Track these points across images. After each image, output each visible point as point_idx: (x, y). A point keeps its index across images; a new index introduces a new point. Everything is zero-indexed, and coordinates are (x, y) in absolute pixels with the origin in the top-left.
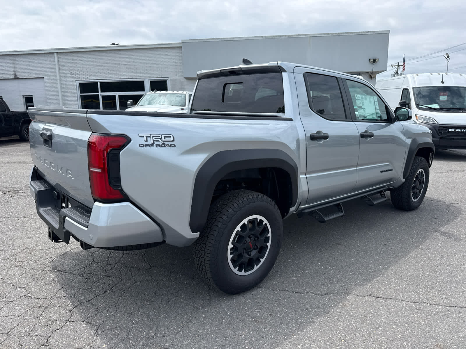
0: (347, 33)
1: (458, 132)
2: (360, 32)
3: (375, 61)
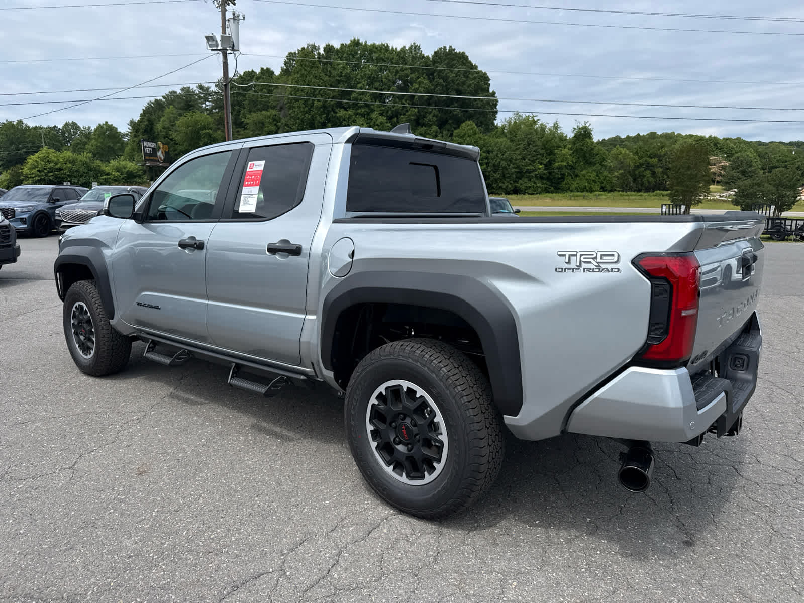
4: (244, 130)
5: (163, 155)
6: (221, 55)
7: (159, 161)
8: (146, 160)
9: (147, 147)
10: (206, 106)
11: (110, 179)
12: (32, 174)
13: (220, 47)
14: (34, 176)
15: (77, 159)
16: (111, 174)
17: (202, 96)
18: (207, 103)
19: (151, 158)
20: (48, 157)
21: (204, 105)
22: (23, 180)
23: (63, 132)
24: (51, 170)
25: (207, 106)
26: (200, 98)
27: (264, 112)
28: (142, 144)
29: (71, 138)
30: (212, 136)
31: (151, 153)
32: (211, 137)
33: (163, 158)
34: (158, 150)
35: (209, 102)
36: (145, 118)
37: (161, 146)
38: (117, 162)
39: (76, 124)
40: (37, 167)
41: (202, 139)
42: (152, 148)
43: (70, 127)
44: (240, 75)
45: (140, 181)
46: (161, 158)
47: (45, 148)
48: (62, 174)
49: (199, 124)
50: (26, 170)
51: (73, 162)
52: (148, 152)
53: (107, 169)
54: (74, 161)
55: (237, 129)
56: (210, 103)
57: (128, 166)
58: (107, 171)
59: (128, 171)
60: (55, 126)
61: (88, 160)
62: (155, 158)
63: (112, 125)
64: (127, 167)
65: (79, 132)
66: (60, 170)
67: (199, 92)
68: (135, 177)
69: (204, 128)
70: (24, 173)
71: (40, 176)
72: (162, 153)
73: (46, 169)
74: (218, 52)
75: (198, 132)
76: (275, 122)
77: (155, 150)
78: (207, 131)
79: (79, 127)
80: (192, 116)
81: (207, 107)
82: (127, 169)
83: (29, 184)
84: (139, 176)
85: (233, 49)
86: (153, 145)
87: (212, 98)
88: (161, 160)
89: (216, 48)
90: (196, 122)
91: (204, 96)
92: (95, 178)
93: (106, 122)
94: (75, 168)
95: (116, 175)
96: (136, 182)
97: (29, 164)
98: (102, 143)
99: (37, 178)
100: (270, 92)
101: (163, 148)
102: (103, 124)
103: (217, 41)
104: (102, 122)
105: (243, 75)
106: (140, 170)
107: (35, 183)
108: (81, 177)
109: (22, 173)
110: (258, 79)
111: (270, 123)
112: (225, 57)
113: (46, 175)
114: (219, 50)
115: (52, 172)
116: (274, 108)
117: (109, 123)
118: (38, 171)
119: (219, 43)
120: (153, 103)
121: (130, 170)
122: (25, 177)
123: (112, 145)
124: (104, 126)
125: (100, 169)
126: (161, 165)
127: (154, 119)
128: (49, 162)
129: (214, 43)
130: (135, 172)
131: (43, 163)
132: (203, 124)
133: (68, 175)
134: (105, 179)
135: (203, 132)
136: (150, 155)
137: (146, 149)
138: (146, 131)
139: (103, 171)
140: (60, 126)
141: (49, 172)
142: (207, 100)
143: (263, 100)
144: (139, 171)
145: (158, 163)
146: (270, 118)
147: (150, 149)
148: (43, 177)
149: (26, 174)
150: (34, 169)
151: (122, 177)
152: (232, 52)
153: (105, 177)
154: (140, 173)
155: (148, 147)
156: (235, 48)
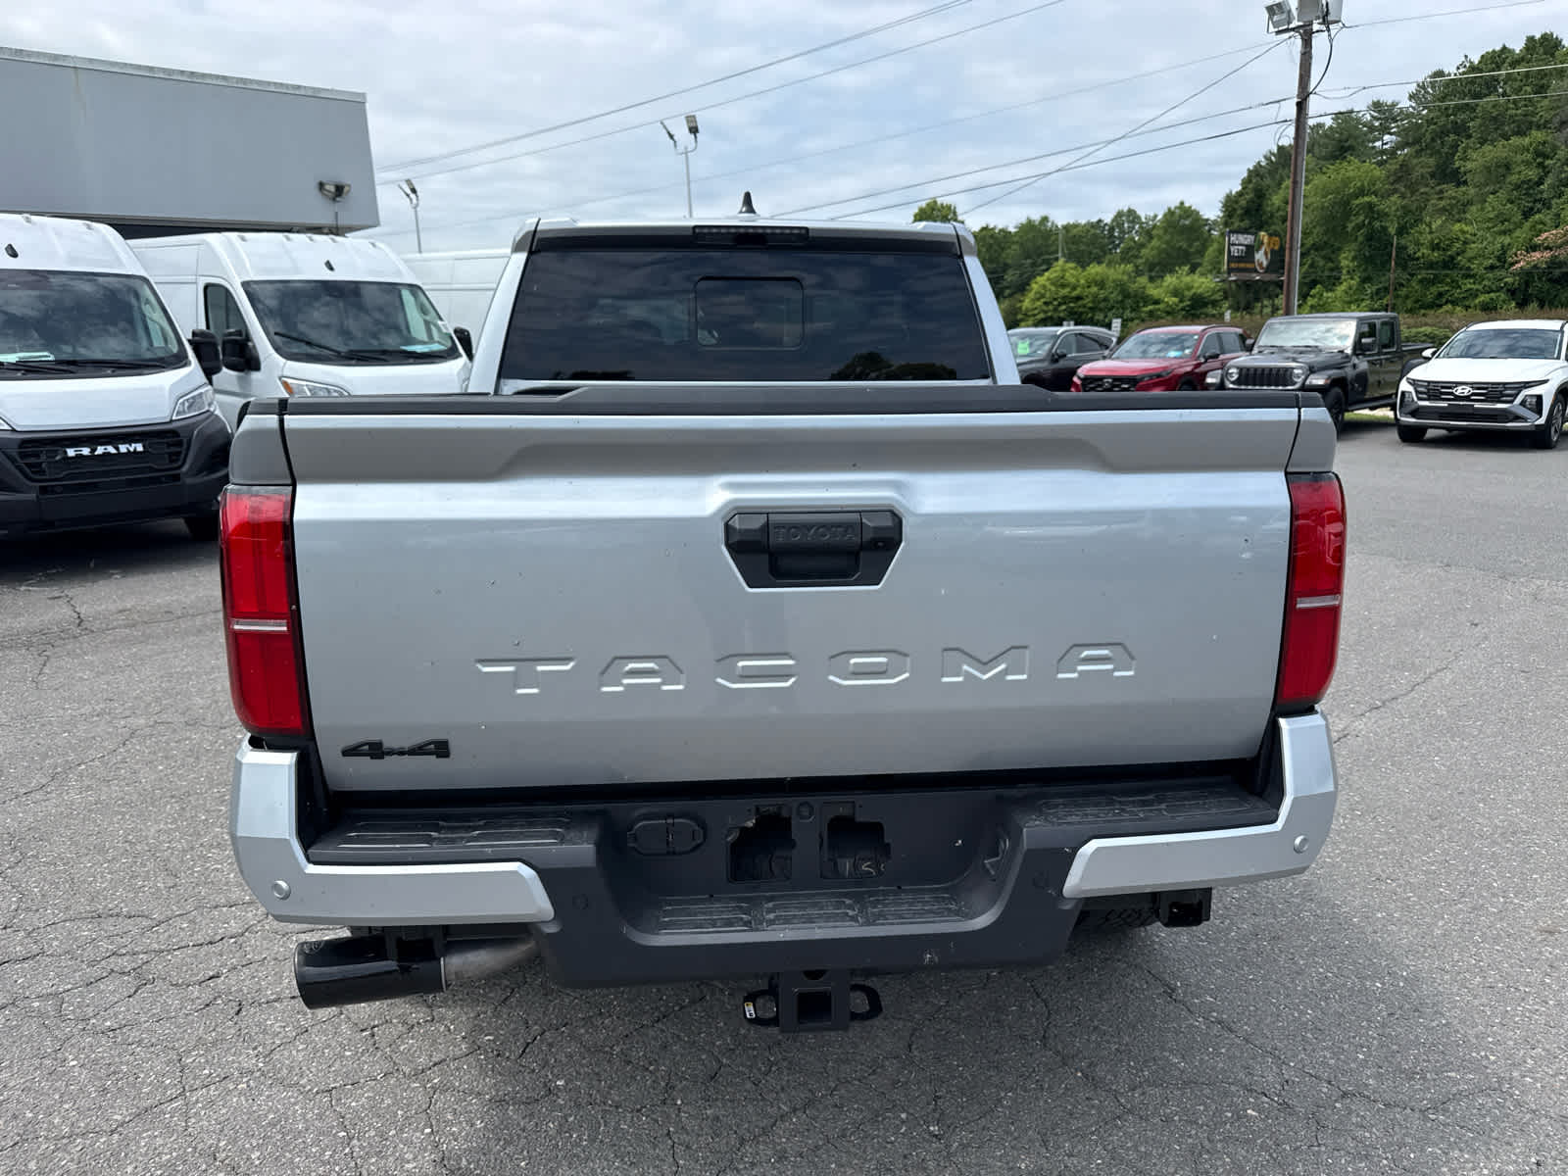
0: (224, 78)
1: (106, 455)
2: (269, 83)
3: (340, 190)
4: (1458, 185)
5: (1267, 258)
6: (1299, 42)
7: (1256, 271)
8: (1230, 271)
9: (1235, 245)
10: (1383, 145)
11: (1159, 310)
12: (1036, 309)
13: (1295, 24)
14: (1036, 312)
15: (1108, 278)
16: (1163, 301)
17: (1377, 124)
18: (1387, 138)
19: (1242, 265)
20: (1062, 278)
21: (1378, 144)
22: (1022, 320)
23: (1112, 229)
24: (1065, 300)
25: (1386, 144)
26: (1372, 129)
27: (1515, 140)
28: (1227, 239)
29: (1122, 239)
30: (1375, 209)
31: (1242, 257)
32: (1373, 212)
33: (1265, 263)
34: (1258, 251)
35: (1391, 134)
36: (1251, 186)
37: (1266, 240)
38: (1177, 278)
39: (1135, 212)
40: (1043, 296)
41: (1353, 218)
42: (1246, 246)
43: (1124, 218)
44: (1471, 62)
45: (1215, 312)
46: (1261, 265)
47: (1061, 261)
48: (1080, 307)
49: (1352, 185)
50: (1027, 304)
51: (1101, 284)
52: (1236, 254)
53: (1154, 291)
54: (1102, 281)
55: (1438, 188)
56: (1394, 137)
57: (1196, 285)
58: (1156, 297)
59: (1195, 294)
60: (1100, 221)
61: (1125, 278)
62: (1249, 266)
63: (1190, 207)
64: (1192, 287)
65: (1137, 227)
66: (1079, 298)
67: (1372, 116)
68: (1205, 305)
69: (1361, 192)
70: (1024, 308)
71: (1045, 312)
72: (1266, 253)
73: (1055, 299)
74: (1292, 33)
75: (1348, 203)
76: (1539, 160)
77: (1250, 250)
78: (1367, 199)
79: (1139, 217)
80: (1337, 171)
81: (1384, 147)
82: (1193, 291)
83: (1028, 326)
84: (1215, 303)
85: (1326, 22)
86: (1248, 239)
87: (1398, 127)
88: (1262, 268)
89: (1286, 27)
90: (1346, 182)
91: (1381, 124)
92: (1134, 310)
93: (1182, 203)
94: (1102, 294)
95: (1171, 303)
96: (1207, 315)
97: (1034, 291)
98: (1167, 243)
99: (1042, 316)
100: (1541, 89)
101: (1269, 244)
102: (1176, 208)
103: (1289, 11)
104: (1174, 204)
105: (1480, 62)
106: (1219, 291)
107: (1036, 325)
108: (1110, 309)
109: (1020, 308)
110: (1515, 63)
111: (1527, 163)
112: (1307, 43)
113: (1055, 310)
114: (1293, 29)
115: (1065, 303)
116: (1543, 126)
117: (1187, 205)
118: (1046, 303)
119: (1295, 13)
120: (1273, 154)
121: (1199, 291)
122: (1025, 314)
123: (1185, 246)
124: (1177, 211)
125: (1144, 293)
126: (1258, 278)
127: (1269, 186)
128: (1063, 286)
129: (1284, 16)
130: (1207, 295)
131: (1053, 288)
132: (1359, 184)
133: (1090, 308)
134: (1151, 311)
135: (1357, 202)
136: (1239, 259)
137: (1232, 249)
138: (1247, 212)
139: (1148, 296)
140: (1108, 219)
141: (1060, 304)
142: (1385, 130)
143: (1519, 112)
144: (1214, 292)
145: (1254, 275)
146: (1528, 150)
147: (1240, 248)
148: (1050, 314)
149: (1027, 309)
150: (1038, 299)
151: (1181, 305)
152: (1323, 28)
153: (1150, 307)
154: (1217, 297)
155: (1239, 245)
156: (1330, 18)
